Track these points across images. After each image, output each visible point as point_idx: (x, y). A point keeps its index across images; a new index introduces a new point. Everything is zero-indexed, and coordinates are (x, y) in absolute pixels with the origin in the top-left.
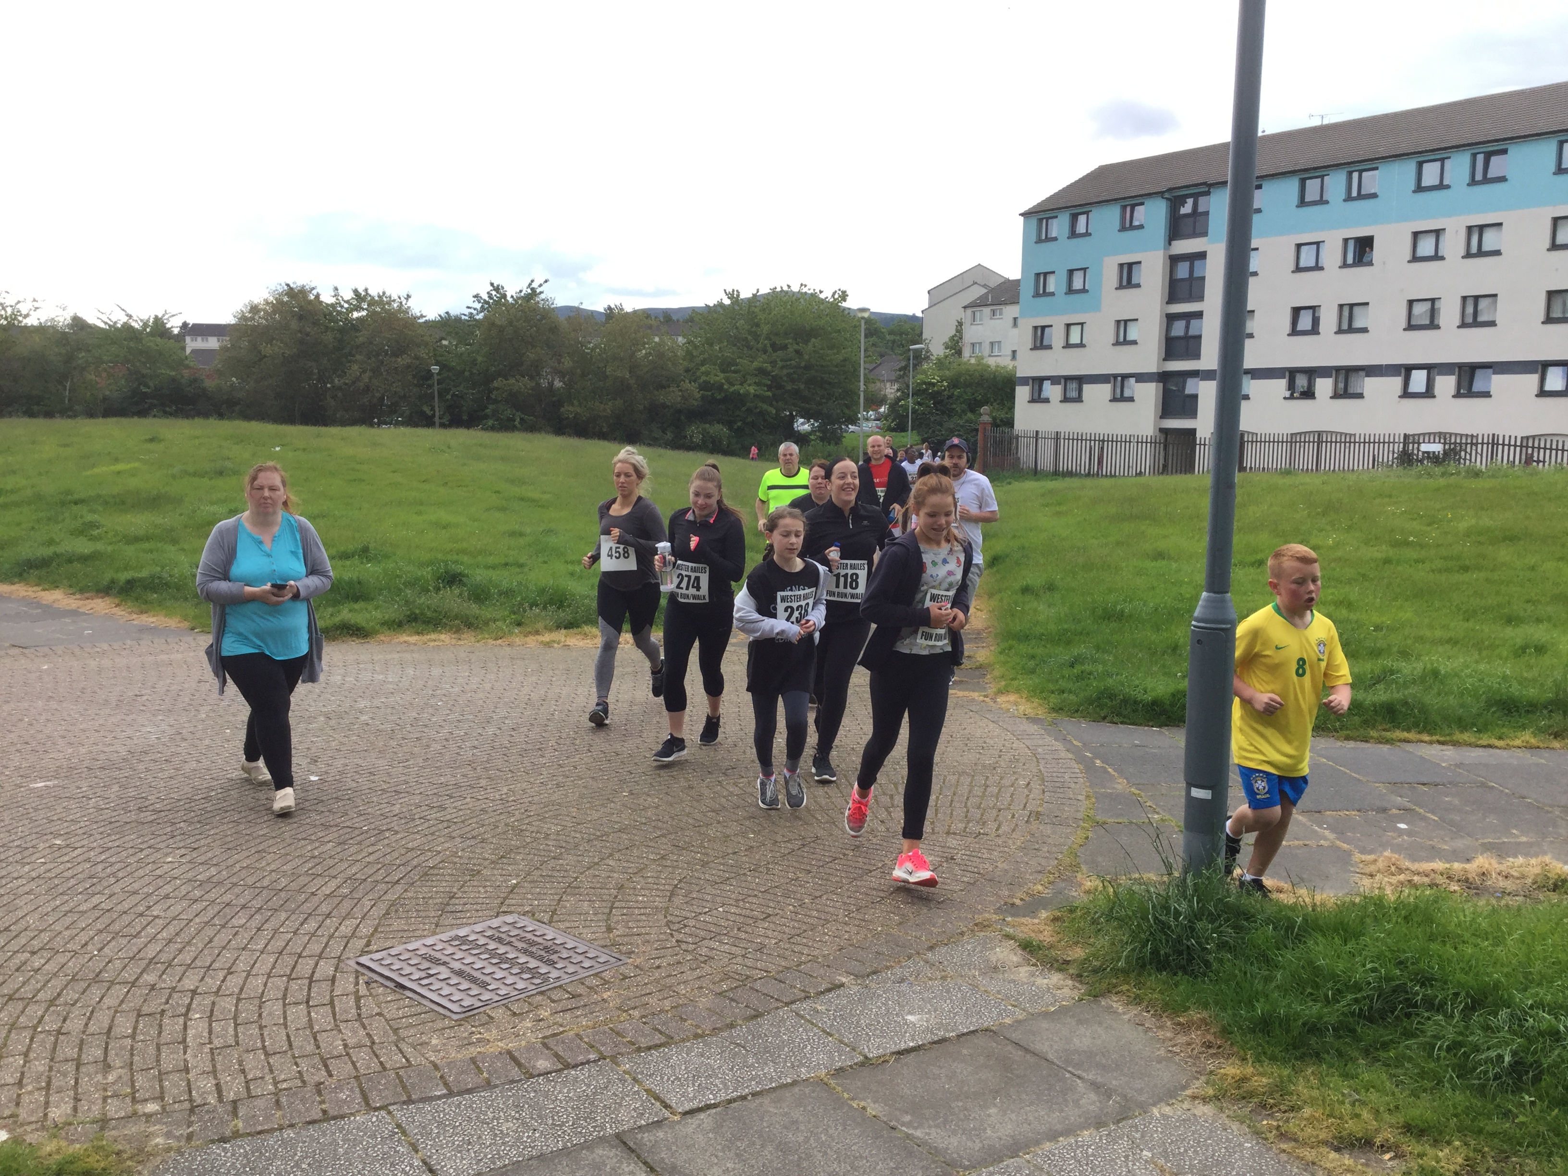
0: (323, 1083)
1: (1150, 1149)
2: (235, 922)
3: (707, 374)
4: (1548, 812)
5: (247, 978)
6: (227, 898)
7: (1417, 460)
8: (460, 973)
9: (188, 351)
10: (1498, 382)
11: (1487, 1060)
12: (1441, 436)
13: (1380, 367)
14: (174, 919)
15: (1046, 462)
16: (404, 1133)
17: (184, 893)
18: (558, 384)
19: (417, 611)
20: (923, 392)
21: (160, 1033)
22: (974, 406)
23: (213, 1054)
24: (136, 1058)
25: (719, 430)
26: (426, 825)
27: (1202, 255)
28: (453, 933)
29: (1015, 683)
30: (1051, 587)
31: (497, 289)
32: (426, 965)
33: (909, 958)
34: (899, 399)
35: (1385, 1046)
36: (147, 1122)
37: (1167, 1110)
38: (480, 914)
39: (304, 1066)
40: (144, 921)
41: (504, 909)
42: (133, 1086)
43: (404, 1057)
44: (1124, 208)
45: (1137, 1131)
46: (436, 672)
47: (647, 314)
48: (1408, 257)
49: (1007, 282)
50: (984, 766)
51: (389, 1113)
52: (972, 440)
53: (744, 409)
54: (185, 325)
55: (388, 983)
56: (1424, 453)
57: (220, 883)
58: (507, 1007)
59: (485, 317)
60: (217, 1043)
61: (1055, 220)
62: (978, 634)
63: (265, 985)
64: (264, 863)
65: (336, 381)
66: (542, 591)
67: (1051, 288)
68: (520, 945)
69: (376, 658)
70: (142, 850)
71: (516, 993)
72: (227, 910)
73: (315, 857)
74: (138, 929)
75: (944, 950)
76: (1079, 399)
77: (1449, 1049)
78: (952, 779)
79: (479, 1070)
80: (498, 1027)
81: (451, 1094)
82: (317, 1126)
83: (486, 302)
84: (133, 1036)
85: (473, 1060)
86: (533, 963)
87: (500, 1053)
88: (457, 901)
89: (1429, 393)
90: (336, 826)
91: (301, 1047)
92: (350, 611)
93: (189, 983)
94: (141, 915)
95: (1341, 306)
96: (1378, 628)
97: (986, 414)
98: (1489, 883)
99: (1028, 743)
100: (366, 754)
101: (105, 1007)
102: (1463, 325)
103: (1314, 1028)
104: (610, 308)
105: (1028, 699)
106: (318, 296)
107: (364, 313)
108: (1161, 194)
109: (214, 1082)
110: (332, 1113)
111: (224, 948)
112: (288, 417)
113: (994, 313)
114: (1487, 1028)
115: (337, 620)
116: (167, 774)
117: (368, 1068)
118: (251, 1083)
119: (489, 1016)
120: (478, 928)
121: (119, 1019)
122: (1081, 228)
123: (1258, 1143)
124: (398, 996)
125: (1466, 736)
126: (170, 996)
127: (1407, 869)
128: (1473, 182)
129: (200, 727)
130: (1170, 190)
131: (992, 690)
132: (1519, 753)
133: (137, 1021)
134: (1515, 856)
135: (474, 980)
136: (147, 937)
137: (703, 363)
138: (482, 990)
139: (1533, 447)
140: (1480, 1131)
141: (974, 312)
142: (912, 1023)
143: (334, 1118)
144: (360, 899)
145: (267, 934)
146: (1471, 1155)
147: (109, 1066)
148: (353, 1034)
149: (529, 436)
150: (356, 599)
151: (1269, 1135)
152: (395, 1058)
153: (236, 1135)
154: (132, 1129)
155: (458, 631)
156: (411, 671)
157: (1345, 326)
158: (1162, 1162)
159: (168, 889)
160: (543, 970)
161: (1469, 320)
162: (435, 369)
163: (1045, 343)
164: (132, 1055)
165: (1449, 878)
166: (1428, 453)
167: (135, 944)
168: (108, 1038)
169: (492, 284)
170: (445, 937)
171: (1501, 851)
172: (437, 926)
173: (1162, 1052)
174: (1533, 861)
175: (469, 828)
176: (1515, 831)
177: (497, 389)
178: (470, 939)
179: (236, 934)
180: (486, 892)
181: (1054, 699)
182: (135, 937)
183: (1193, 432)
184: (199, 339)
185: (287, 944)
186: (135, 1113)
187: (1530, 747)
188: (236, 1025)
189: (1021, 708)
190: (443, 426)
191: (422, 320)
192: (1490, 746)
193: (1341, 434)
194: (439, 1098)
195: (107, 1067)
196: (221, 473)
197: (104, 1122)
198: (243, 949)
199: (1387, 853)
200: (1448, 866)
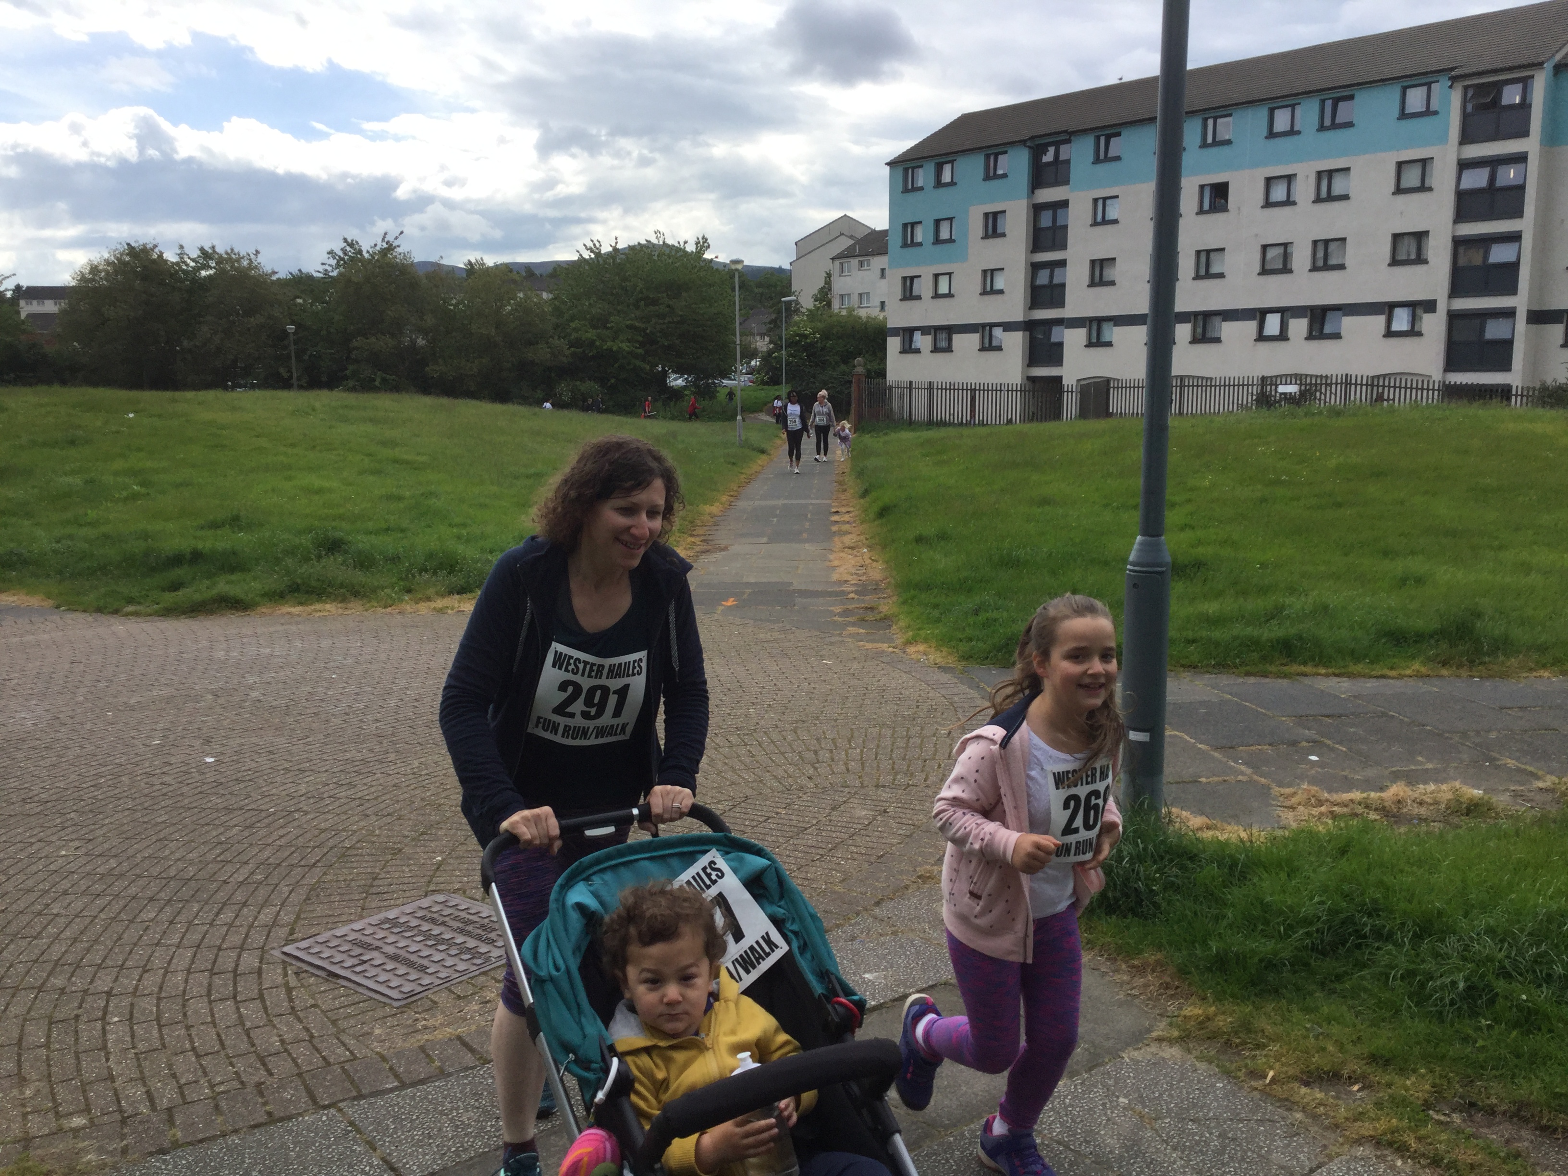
0: (263, 1083)
1: (1126, 1097)
2: (144, 916)
3: (576, 330)
4: (1447, 738)
5: (165, 975)
6: (133, 890)
7: (1275, 402)
8: (395, 958)
9: (23, 316)
10: (1348, 323)
11: (1443, 987)
12: (1297, 378)
13: (1236, 311)
14: (77, 916)
15: (920, 412)
16: (359, 1131)
17: (84, 888)
18: (421, 342)
19: (299, 581)
20: (797, 343)
21: (77, 1040)
22: (847, 358)
23: (138, 1060)
24: (54, 1069)
25: (589, 386)
26: (337, 804)
27: (1065, 204)
28: (382, 916)
29: (923, 633)
30: (943, 537)
31: (351, 245)
32: (358, 951)
33: (858, 914)
34: (770, 353)
35: (1339, 978)
36: (75, 1137)
37: (1136, 1054)
38: (408, 894)
39: (240, 1066)
40: (43, 920)
41: (432, 887)
42: (54, 1100)
43: (348, 1050)
44: (987, 157)
45: (1110, 1078)
46: (325, 643)
47: (508, 269)
48: (1261, 202)
49: (874, 233)
50: (903, 717)
51: (340, 1110)
52: (846, 392)
53: (616, 365)
54: (18, 288)
55: (319, 973)
56: (1281, 394)
57: (122, 875)
58: (451, 991)
59: (340, 274)
60: (142, 1046)
61: (920, 171)
62: (877, 584)
63: (186, 981)
64: (167, 852)
65: (185, 343)
66: (431, 556)
67: (919, 238)
68: (456, 924)
69: (259, 631)
70: (32, 844)
71: (458, 975)
72: (134, 904)
73: (221, 843)
74: (38, 929)
75: (891, 904)
76: (949, 349)
77: (1403, 978)
78: (874, 731)
79: (430, 1059)
80: (443, 1012)
81: (403, 1086)
82: (263, 1129)
83: (341, 259)
84: (47, 1045)
85: (422, 1049)
86: (471, 943)
87: (450, 1040)
88: (380, 882)
89: (1283, 336)
90: (241, 809)
91: (235, 1046)
92: (227, 583)
93: (103, 983)
94: (40, 914)
95: (1198, 253)
96: (1263, 565)
97: (859, 366)
98: (1405, 810)
99: (943, 692)
100: (262, 732)
101: (12, 1015)
102: (1314, 269)
103: (1270, 965)
104: (470, 263)
105: (938, 648)
106: (161, 255)
107: (212, 272)
108: (1023, 142)
109: (144, 1090)
110: (278, 1114)
111: (135, 944)
112: (135, 382)
113: (861, 264)
114: (1436, 955)
115: (214, 592)
116: (48, 762)
117: (311, 1063)
118: (185, 1087)
119: (432, 1001)
120: (408, 909)
121: (30, 1028)
122: (946, 177)
123: (1229, 1082)
124: (332, 986)
125: (1359, 668)
126: (83, 1001)
127: (1327, 800)
128: (1322, 128)
129: (79, 711)
130: (1032, 138)
131: (899, 640)
132: (1411, 682)
133: (50, 1029)
134: (1425, 783)
135: (411, 964)
136: (49, 937)
137: (572, 319)
138: (421, 975)
139: (1384, 386)
140: (1443, 1057)
141: (842, 264)
142: (870, 981)
143: (281, 1120)
144: (277, 885)
145: (180, 927)
146: (1438, 1081)
147: (25, 1079)
148: (288, 1028)
149: (395, 396)
150: (232, 569)
151: (1239, 1074)
152: (338, 1051)
153: (176, 1145)
154: (60, 1146)
155: (344, 599)
156: (298, 644)
157: (1202, 272)
158: (1139, 1107)
159: (65, 884)
160: (484, 949)
161: (1320, 263)
162: (291, 328)
163: (914, 294)
164: (49, 1066)
165: (1367, 807)
166: (1285, 394)
167: (37, 945)
168: (20, 1048)
169: (345, 240)
170: (374, 920)
171: (1412, 779)
172: (363, 909)
173: (1121, 996)
174: (1444, 787)
175: (383, 806)
176: (1420, 759)
177: (357, 348)
178: (402, 920)
179: (147, 928)
180: (410, 871)
181: (964, 647)
182: (35, 938)
183: (1059, 379)
184: (35, 302)
185: (204, 937)
186: (60, 1130)
187: (1419, 676)
188: (160, 1027)
189: (931, 657)
190: (301, 387)
191: (274, 278)
192: (1383, 677)
193: (1203, 378)
194: (392, 1090)
195: (23, 1081)
196: (72, 443)
197: (27, 1141)
198: (157, 944)
199: (1305, 786)
200: (1365, 795)
